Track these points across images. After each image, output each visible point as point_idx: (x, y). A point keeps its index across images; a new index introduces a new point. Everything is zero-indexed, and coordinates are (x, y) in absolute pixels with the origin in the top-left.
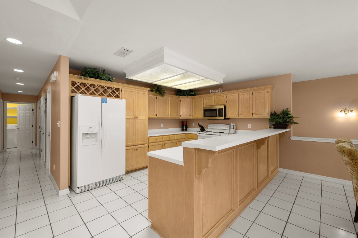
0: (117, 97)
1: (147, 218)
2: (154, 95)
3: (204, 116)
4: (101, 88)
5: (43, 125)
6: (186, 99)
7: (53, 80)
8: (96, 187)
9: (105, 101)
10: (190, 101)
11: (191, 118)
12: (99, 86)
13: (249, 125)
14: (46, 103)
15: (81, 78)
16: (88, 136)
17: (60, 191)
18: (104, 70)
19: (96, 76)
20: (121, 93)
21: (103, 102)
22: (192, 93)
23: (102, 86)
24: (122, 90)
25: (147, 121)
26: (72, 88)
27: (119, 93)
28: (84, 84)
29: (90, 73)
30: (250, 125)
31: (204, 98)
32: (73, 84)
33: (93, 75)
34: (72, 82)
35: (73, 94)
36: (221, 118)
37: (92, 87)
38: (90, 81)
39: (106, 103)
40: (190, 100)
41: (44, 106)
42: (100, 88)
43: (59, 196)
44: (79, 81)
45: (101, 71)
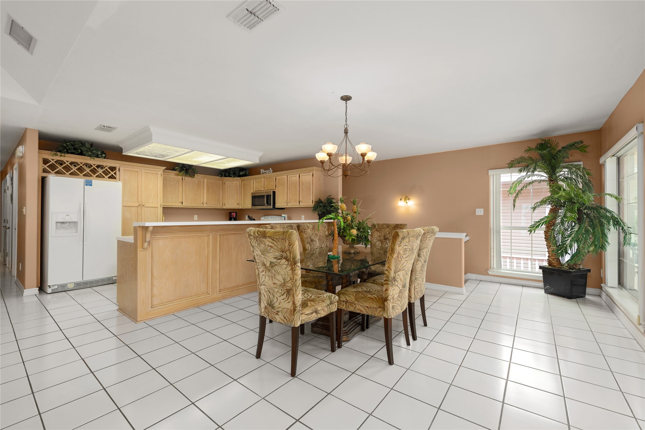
0: (112, 177)
1: (116, 302)
2: (178, 175)
3: (253, 205)
4: (86, 167)
5: (9, 218)
6: (233, 181)
7: (18, 156)
8: (76, 288)
9: (89, 183)
10: (238, 184)
11: (240, 208)
12: (83, 164)
13: (302, 216)
14: (12, 184)
15: (56, 155)
16: (64, 225)
17: (24, 290)
18: (93, 144)
19: (78, 151)
20: (118, 173)
21: (86, 185)
22: (241, 173)
23: (88, 164)
24: (119, 169)
25: (160, 210)
26: (44, 167)
27: (115, 173)
28: (61, 162)
29: (69, 149)
30: (304, 216)
31: (254, 180)
32: (45, 161)
33: (74, 151)
34: (43, 159)
35: (45, 175)
36: (269, 207)
37: (73, 165)
38: (68, 158)
39: (91, 185)
40: (238, 182)
41: (10, 188)
42: (84, 167)
43: (24, 295)
44: (53, 158)
45: (88, 145)
